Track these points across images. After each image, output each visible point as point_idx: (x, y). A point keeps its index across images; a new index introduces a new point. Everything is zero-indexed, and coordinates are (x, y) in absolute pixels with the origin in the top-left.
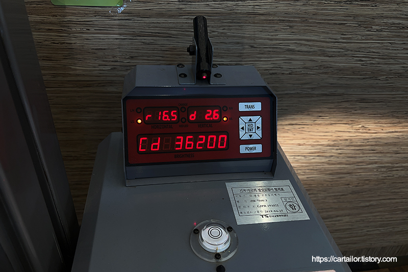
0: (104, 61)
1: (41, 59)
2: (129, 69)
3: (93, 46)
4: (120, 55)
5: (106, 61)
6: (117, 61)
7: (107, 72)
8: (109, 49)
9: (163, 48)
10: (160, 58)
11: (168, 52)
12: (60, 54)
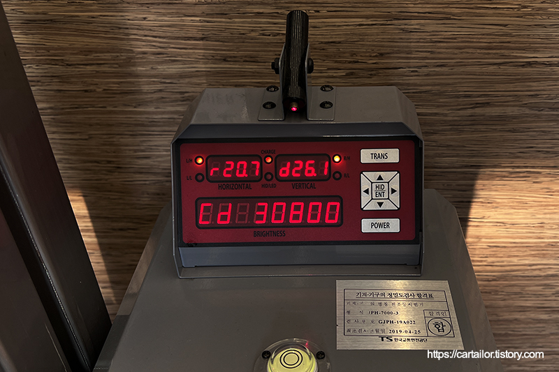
0: (336, 62)
1: (242, 60)
2: (375, 75)
3: (322, 38)
4: (364, 52)
5: (340, 62)
6: (358, 62)
7: (338, 80)
8: (346, 42)
9: (435, 38)
10: (428, 55)
11: (442, 44)
12: (270, 51)
